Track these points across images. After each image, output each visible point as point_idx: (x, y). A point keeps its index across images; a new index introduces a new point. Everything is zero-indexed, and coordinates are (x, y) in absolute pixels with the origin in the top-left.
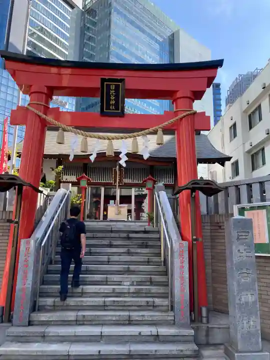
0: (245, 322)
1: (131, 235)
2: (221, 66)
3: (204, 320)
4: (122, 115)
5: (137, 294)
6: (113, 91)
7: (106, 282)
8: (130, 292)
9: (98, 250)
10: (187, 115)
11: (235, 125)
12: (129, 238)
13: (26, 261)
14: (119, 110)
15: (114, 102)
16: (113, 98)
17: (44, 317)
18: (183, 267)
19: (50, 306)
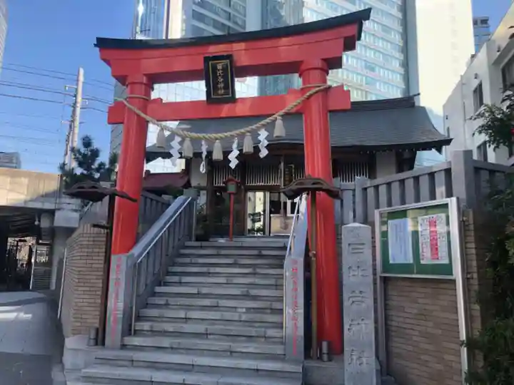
0: (354, 357)
1: (264, 252)
2: (368, 18)
3: (325, 357)
4: (233, 100)
5: (250, 323)
6: (221, 71)
7: (215, 307)
8: (242, 319)
9: (218, 270)
10: (317, 92)
11: (480, 85)
12: (260, 256)
13: (118, 279)
14: (228, 94)
15: (222, 85)
16: (221, 80)
17: (136, 341)
18: (296, 290)
19: (147, 331)
